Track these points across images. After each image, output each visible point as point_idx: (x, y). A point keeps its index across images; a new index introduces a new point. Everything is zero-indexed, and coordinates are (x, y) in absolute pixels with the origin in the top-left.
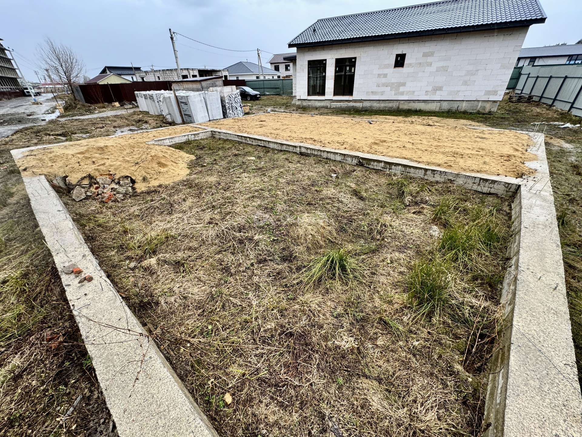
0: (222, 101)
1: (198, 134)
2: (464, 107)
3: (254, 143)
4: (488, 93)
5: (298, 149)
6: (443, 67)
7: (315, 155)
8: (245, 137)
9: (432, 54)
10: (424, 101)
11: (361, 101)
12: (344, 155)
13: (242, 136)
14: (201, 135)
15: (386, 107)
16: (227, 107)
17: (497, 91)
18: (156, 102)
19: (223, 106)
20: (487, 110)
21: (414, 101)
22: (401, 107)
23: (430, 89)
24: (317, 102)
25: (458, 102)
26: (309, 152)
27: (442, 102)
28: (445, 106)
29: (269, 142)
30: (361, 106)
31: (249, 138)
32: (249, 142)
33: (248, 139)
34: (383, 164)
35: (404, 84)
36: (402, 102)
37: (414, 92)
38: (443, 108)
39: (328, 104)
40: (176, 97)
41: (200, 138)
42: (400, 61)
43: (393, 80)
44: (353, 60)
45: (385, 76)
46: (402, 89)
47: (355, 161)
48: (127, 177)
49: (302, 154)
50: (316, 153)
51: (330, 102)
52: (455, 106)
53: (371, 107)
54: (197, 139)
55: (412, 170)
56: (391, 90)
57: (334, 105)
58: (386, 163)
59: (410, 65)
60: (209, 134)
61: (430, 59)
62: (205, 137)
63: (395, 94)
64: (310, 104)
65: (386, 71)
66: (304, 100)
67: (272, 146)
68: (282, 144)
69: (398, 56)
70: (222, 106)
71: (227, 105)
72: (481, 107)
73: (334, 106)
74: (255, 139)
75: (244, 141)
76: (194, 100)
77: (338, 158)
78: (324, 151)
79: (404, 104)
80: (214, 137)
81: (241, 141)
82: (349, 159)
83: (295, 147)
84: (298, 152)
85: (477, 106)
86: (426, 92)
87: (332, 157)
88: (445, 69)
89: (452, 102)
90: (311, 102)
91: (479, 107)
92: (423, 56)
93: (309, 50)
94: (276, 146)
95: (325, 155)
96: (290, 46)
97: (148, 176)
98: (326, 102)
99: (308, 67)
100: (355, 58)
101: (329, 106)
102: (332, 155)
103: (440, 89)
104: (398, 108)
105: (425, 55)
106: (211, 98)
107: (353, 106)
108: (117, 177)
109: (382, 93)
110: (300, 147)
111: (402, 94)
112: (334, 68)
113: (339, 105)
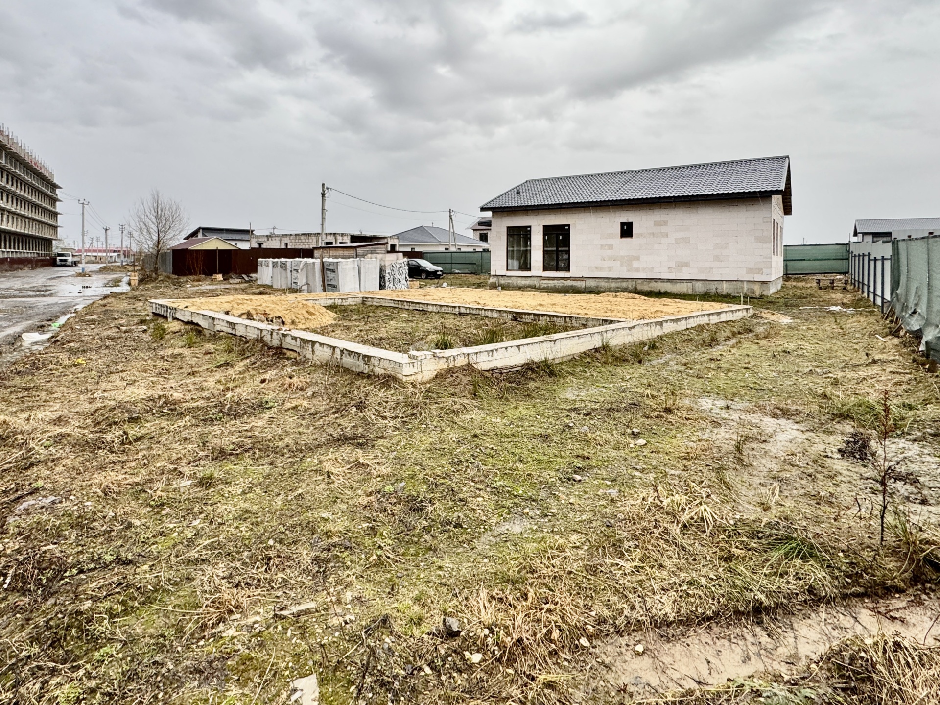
0: (382, 270)
1: (347, 299)
2: (725, 289)
3: (411, 308)
4: (750, 271)
5: (457, 309)
6: (683, 238)
7: (473, 314)
8: (401, 301)
9: (665, 223)
10: (669, 280)
11: (582, 279)
12: (500, 311)
13: (398, 301)
14: (349, 300)
15: (618, 288)
16: (386, 278)
17: (762, 269)
18: (289, 271)
19: (382, 278)
20: (758, 294)
21: (656, 280)
22: (639, 287)
23: (673, 265)
24: (520, 279)
25: (716, 282)
26: (468, 311)
27: (694, 282)
28: (700, 288)
29: (427, 304)
30: (583, 286)
31: (407, 302)
32: (406, 307)
33: (405, 303)
34: (532, 316)
35: (637, 258)
36: (640, 281)
37: (652, 268)
38: (697, 290)
39: (536, 282)
40: (323, 263)
41: (348, 303)
42: (627, 230)
43: (622, 253)
44: (567, 228)
45: (611, 247)
46: (636, 264)
47: (510, 317)
48: (279, 318)
49: (460, 314)
50: (474, 312)
51: (539, 279)
52: (712, 287)
53: (597, 287)
54: (344, 304)
55: (555, 319)
56: (621, 265)
57: (545, 283)
58: (535, 315)
59: (640, 235)
60: (359, 300)
61: (663, 229)
62: (353, 304)
63: (628, 271)
64: (510, 281)
65: (610, 242)
66: (502, 276)
67: (430, 308)
68: (441, 306)
69: (623, 224)
70: (380, 277)
71: (387, 277)
72: (748, 289)
73: (546, 286)
74: (413, 303)
75: (400, 306)
76: (345, 267)
77: (495, 315)
78: (482, 309)
79: (642, 283)
80: (365, 304)
81: (397, 306)
82: (504, 315)
83: (455, 307)
84: (457, 313)
85: (743, 288)
86: (669, 268)
87: (489, 314)
88: (686, 241)
89: (707, 282)
90: (512, 278)
91: (745, 289)
92: (654, 225)
93: (508, 215)
94: (435, 309)
95: (483, 313)
96: (483, 209)
97: (297, 320)
98: (533, 279)
99: (508, 235)
100: (569, 226)
101: (537, 286)
102: (489, 312)
103: (686, 265)
104: (636, 289)
105: (657, 224)
106: (367, 265)
107: (572, 286)
108: (270, 317)
109: (610, 269)
110: (459, 307)
111: (637, 270)
112: (542, 237)
113: (551, 283)
